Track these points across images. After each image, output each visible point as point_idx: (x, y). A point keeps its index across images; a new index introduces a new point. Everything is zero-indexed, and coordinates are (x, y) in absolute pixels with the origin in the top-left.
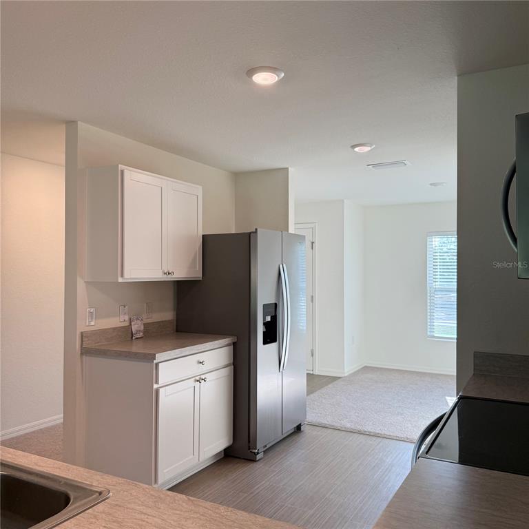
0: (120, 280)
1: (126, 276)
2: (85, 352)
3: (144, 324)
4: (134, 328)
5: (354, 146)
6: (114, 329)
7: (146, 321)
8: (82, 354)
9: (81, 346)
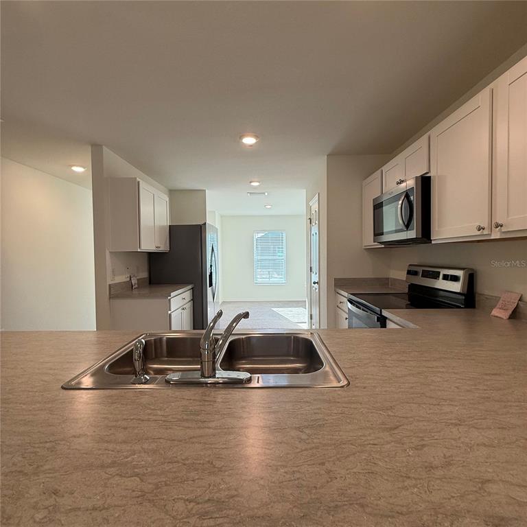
0: (139, 250)
1: (142, 248)
2: (111, 297)
3: (138, 280)
4: (133, 282)
5: (251, 182)
6: (124, 282)
7: (138, 278)
8: (110, 298)
9: (110, 293)
